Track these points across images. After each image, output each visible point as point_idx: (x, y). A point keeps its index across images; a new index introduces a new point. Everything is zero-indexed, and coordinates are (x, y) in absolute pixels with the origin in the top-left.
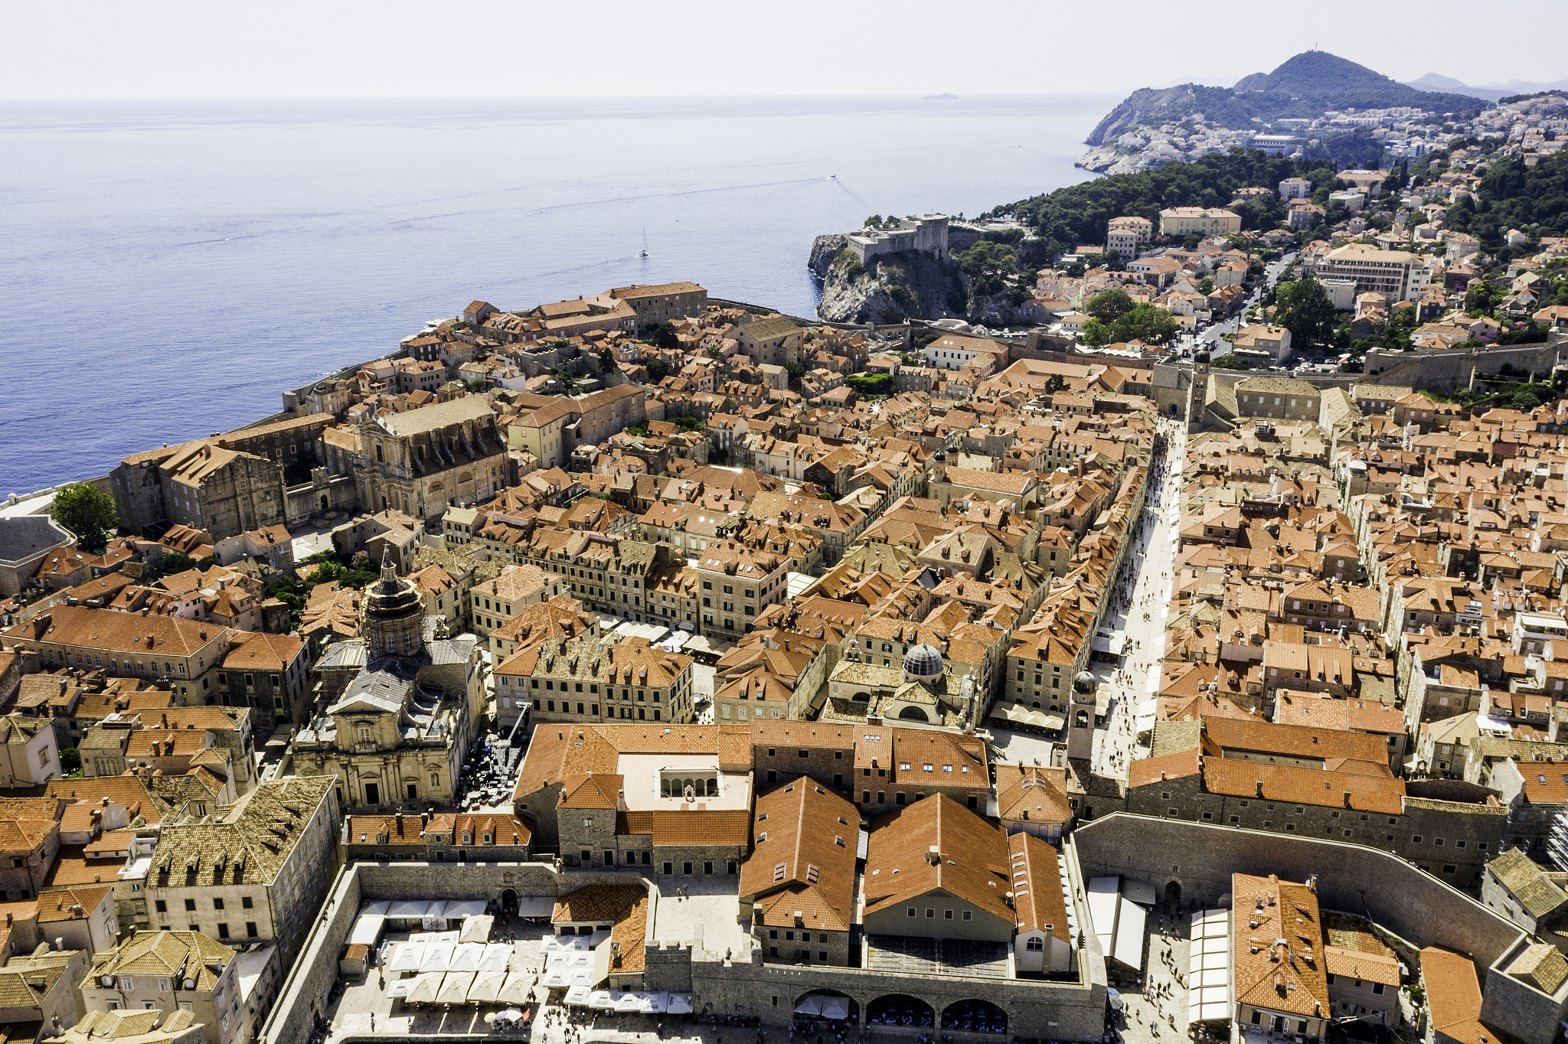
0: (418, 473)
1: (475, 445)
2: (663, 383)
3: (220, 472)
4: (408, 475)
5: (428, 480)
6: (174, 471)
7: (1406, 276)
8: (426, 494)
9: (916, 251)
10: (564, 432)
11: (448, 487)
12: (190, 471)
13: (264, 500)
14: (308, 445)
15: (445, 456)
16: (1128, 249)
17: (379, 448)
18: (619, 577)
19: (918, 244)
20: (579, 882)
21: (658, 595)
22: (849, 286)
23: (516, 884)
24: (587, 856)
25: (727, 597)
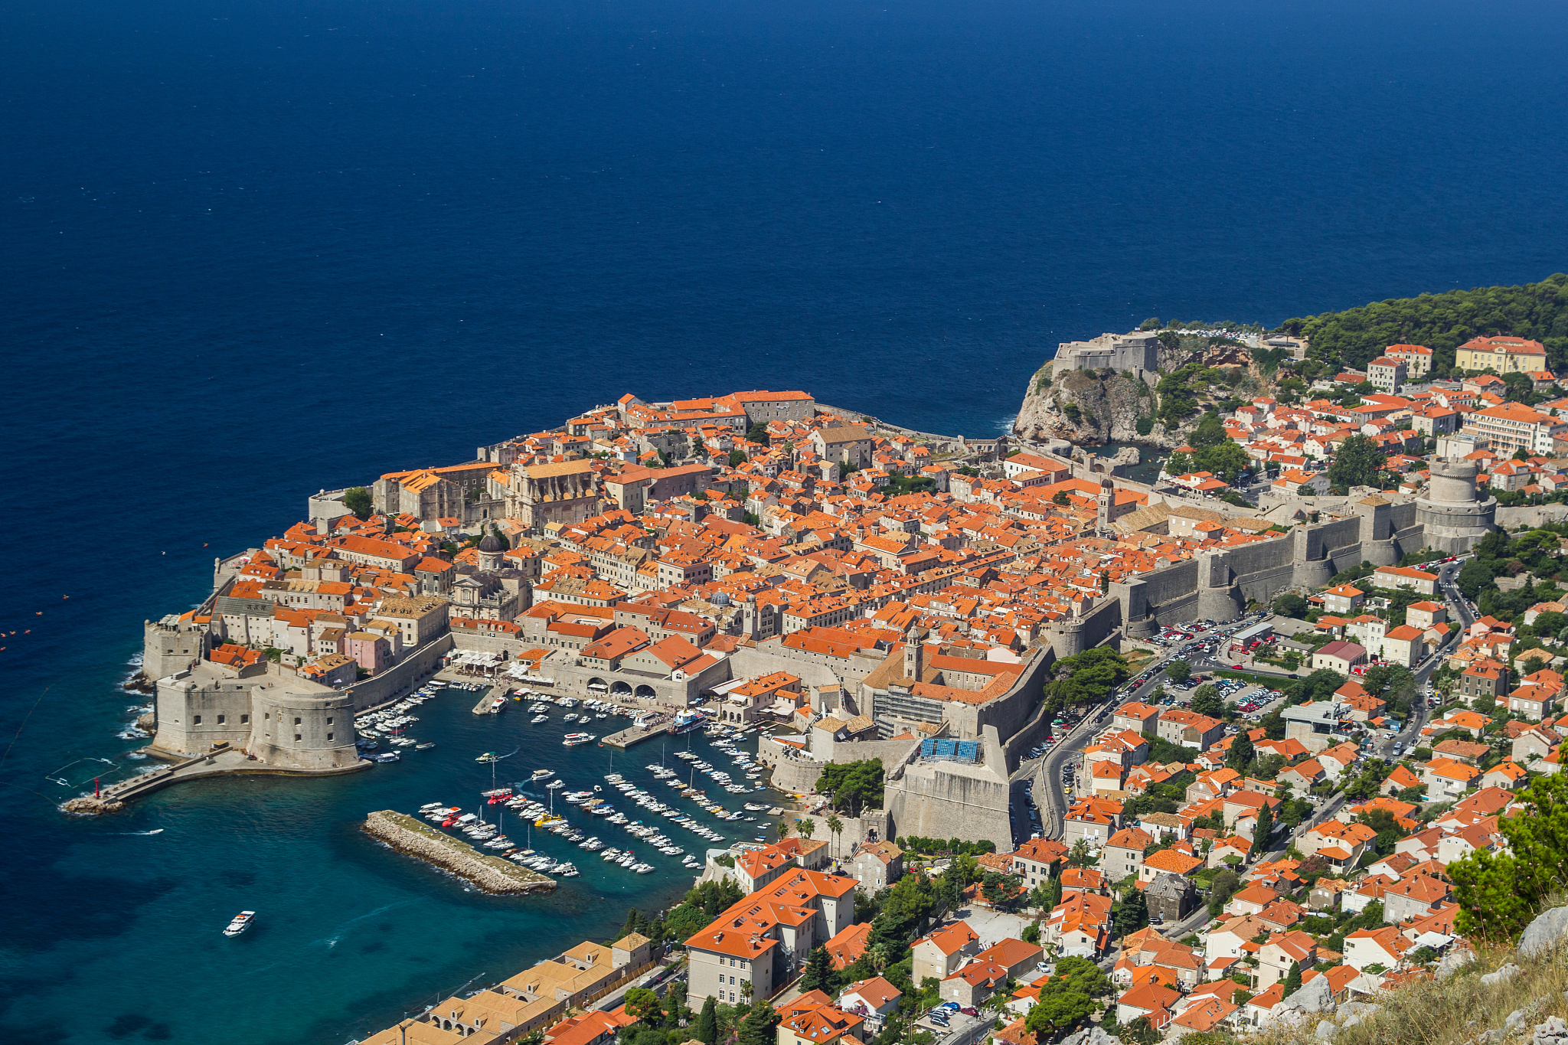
1: (577, 490)
2: (738, 467)
4: (532, 502)
5: (544, 506)
9: (1111, 369)
11: (555, 512)
14: (483, 481)
18: (624, 565)
19: (1115, 362)
20: (530, 648)
21: (642, 576)
22: (1036, 398)
23: (508, 649)
24: (535, 638)
25: (670, 578)
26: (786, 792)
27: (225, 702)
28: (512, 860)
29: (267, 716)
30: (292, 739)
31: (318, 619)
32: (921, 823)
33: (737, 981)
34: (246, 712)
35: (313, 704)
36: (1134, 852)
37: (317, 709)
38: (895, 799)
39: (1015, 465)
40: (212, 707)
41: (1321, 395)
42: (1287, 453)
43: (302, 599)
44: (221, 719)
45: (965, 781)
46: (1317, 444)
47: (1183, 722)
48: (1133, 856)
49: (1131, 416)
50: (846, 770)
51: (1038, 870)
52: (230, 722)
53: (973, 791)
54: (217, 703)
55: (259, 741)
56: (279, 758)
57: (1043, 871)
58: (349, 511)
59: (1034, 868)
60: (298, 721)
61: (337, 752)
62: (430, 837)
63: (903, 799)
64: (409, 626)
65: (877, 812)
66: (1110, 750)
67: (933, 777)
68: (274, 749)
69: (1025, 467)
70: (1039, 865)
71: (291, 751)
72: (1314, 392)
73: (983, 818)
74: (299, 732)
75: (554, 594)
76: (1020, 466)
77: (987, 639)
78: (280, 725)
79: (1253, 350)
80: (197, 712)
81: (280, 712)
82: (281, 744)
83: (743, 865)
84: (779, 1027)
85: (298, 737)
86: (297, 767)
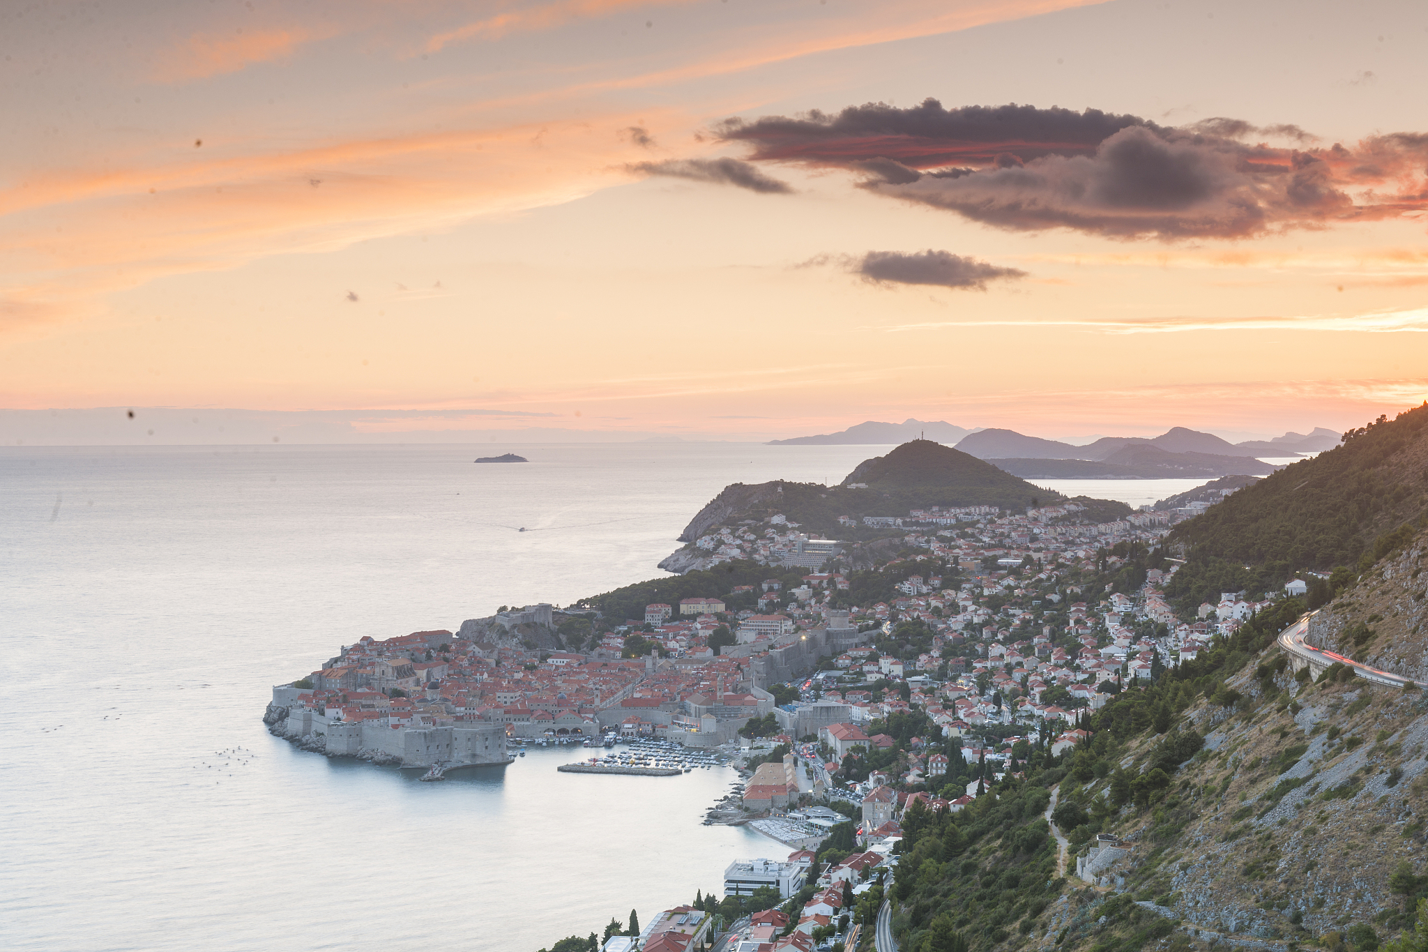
0: (397, 678)
3: (345, 675)
5: (399, 681)
6: (327, 676)
7: (781, 627)
9: (535, 623)
12: (334, 675)
16: (657, 622)
17: (383, 671)
27: (440, 738)
30: (484, 749)
34: (448, 743)
35: (494, 730)
37: (495, 733)
40: (435, 741)
44: (438, 747)
45: (828, 708)
52: (442, 748)
54: (437, 739)
55: (463, 753)
56: (479, 759)
60: (487, 739)
63: (798, 722)
67: (812, 710)
68: (474, 756)
69: (562, 660)
71: (483, 755)
74: (487, 745)
76: (559, 660)
78: (477, 742)
80: (428, 744)
81: (477, 736)
82: (478, 752)
85: (486, 747)
86: (487, 762)
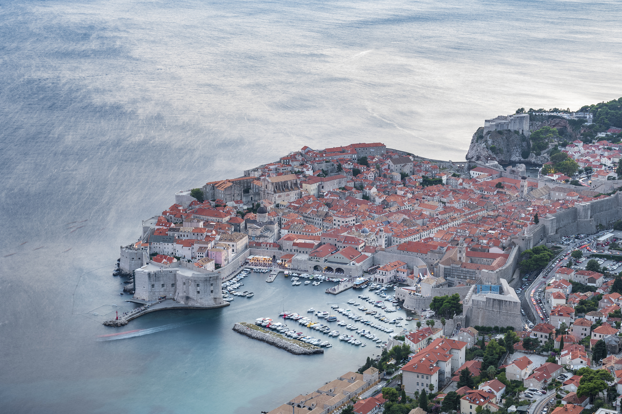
0: (275, 192)
1: (291, 187)
2: (357, 176)
3: (229, 187)
4: (273, 193)
5: (278, 195)
6: (218, 187)
8: (277, 198)
9: (509, 130)
10: (319, 186)
11: (283, 197)
12: (222, 187)
13: (237, 196)
14: (249, 184)
15: (283, 189)
17: (266, 185)
18: (317, 219)
19: (511, 127)
20: (285, 254)
21: (325, 223)
22: (476, 144)
23: (276, 254)
24: (287, 250)
25: (339, 223)
26: (411, 311)
27: (165, 278)
28: (302, 341)
29: (184, 284)
30: (196, 293)
31: (196, 243)
32: (480, 320)
33: (425, 385)
34: (174, 283)
35: (205, 278)
36: (586, 327)
37: (206, 280)
38: (468, 311)
39: (475, 172)
40: (159, 281)
41: (601, 139)
42: (593, 163)
43: (186, 235)
44: (163, 285)
45: (500, 301)
46: (606, 159)
47: (587, 275)
48: (586, 330)
49: (519, 150)
50: (442, 300)
51: (544, 336)
52: (167, 287)
53: (504, 306)
54: (161, 279)
55: (181, 295)
56: (190, 302)
57: (546, 337)
58: (195, 199)
59: (542, 336)
60: (198, 285)
61: (215, 298)
62: (264, 332)
63: (471, 310)
64: (233, 246)
65: (460, 317)
66: (558, 288)
67: (485, 300)
68: (188, 298)
69: (480, 173)
70: (544, 334)
71: (195, 299)
72: (599, 137)
73: (509, 317)
74: (199, 290)
75: (290, 231)
76: (478, 173)
77: (488, 244)
78: (190, 287)
79: (569, 120)
80: (153, 283)
81: (190, 282)
82: (191, 295)
83: (409, 339)
84: (461, 400)
85: (198, 292)
86: (198, 305)
